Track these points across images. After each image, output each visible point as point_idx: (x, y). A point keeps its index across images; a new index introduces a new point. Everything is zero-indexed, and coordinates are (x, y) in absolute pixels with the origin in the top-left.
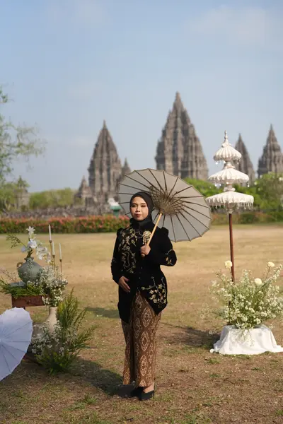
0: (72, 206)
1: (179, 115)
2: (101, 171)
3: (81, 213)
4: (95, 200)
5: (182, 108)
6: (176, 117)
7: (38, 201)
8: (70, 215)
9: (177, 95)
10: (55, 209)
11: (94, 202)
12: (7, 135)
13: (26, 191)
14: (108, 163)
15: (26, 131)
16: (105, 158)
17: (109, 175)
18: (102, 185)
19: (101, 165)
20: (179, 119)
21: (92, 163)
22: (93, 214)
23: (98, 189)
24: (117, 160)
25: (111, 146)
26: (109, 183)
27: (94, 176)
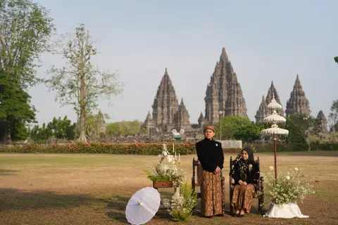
0: (139, 134)
1: (225, 65)
2: (162, 107)
3: (147, 140)
4: (157, 130)
5: (227, 59)
6: (222, 68)
7: (113, 130)
8: (139, 142)
9: (224, 49)
10: (126, 136)
11: (156, 132)
12: (94, 79)
13: (104, 122)
14: (168, 102)
15: (109, 76)
16: (165, 98)
17: (169, 111)
18: (163, 119)
19: (163, 103)
20: (224, 69)
21: (156, 101)
22: (156, 141)
23: (159, 122)
24: (175, 100)
25: (170, 89)
26: (169, 118)
27: (157, 111)
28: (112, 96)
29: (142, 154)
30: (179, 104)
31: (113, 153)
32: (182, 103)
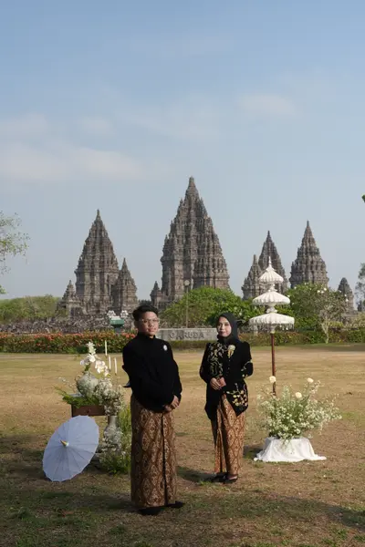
0: (53, 318)
1: (193, 206)
2: (92, 274)
3: (68, 328)
4: (84, 311)
5: (197, 198)
6: (190, 209)
7: (10, 312)
8: (54, 331)
9: (191, 180)
10: (32, 321)
11: (82, 314)
14: (102, 264)
16: (98, 258)
18: (93, 293)
19: (93, 266)
20: (193, 212)
21: (81, 264)
22: (82, 330)
23: (88, 298)
24: (113, 261)
25: (105, 243)
26: (102, 290)
27: (83, 280)
28: (9, 255)
29: (58, 352)
30: (120, 268)
31: (10, 352)
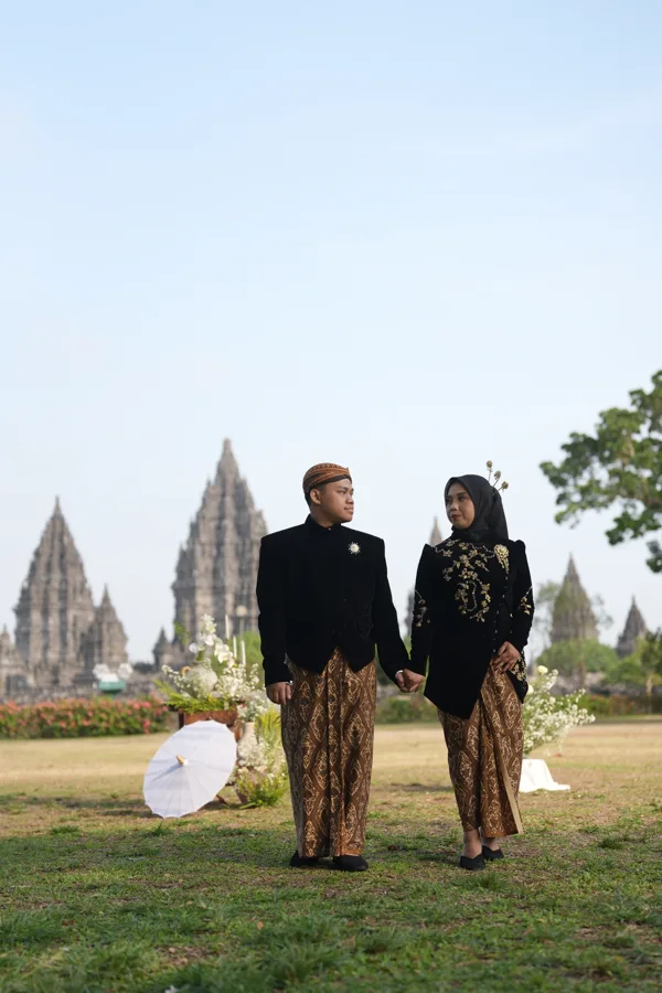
1: (230, 490)
2: (45, 613)
4: (31, 681)
5: (237, 470)
6: (224, 495)
9: (227, 444)
11: (26, 688)
14: (63, 596)
16: (56, 584)
17: (64, 623)
18: (46, 648)
19: (46, 599)
20: (229, 501)
21: (25, 595)
23: (36, 656)
24: (83, 590)
25: (69, 557)
26: (64, 643)
27: (29, 625)
32: (106, 599)
